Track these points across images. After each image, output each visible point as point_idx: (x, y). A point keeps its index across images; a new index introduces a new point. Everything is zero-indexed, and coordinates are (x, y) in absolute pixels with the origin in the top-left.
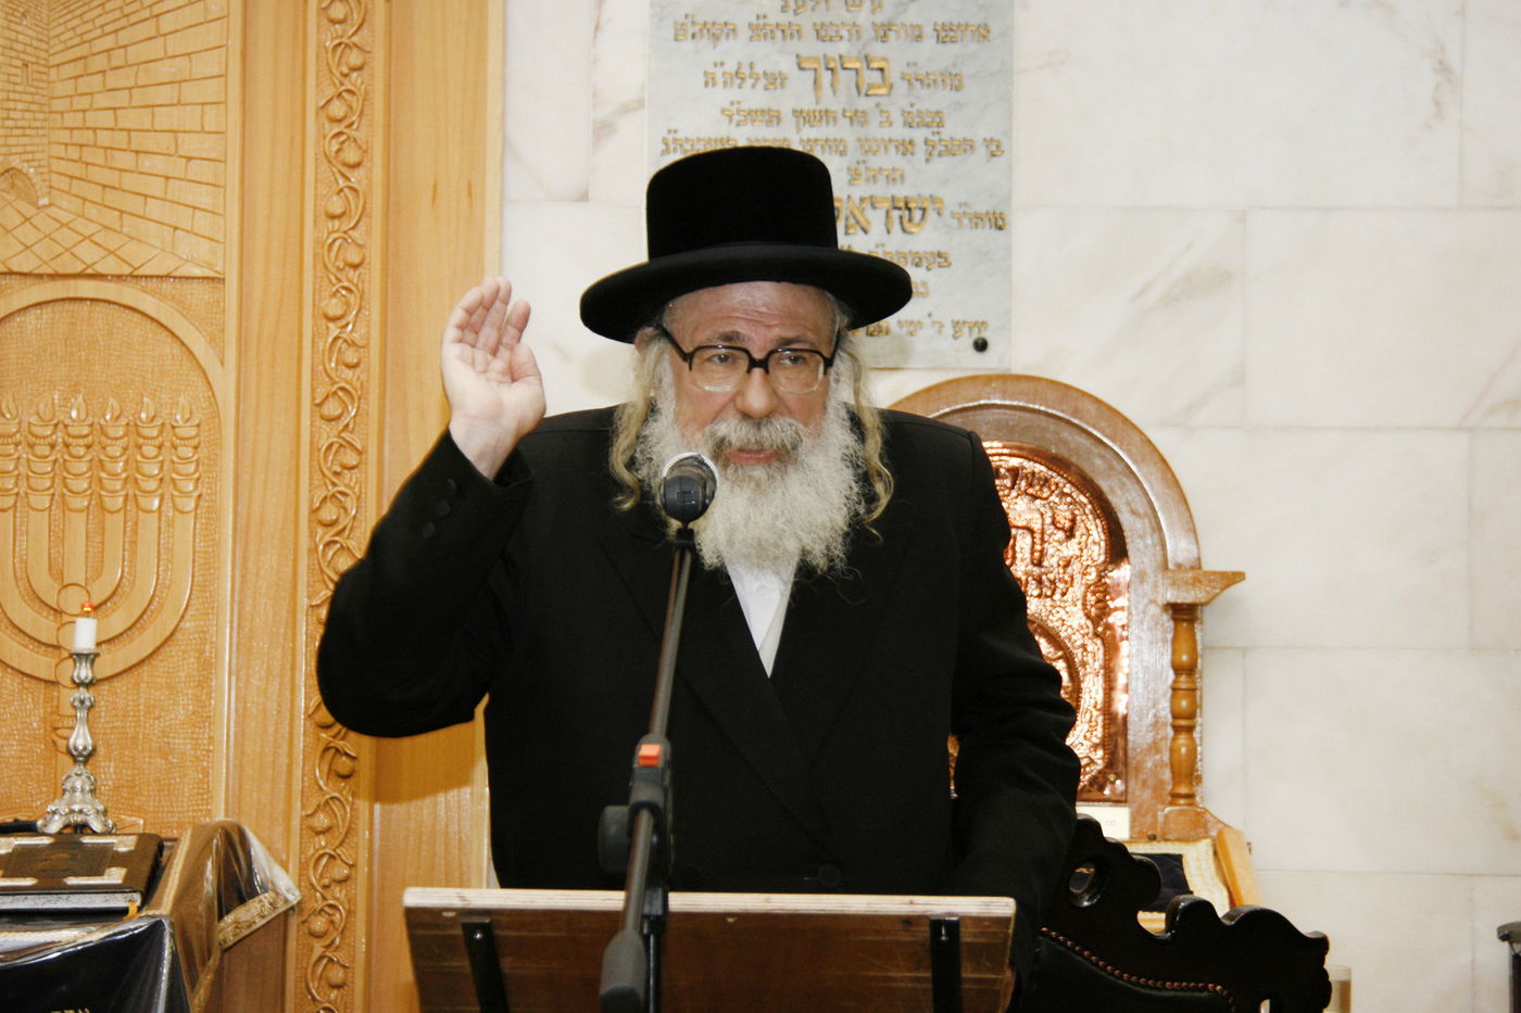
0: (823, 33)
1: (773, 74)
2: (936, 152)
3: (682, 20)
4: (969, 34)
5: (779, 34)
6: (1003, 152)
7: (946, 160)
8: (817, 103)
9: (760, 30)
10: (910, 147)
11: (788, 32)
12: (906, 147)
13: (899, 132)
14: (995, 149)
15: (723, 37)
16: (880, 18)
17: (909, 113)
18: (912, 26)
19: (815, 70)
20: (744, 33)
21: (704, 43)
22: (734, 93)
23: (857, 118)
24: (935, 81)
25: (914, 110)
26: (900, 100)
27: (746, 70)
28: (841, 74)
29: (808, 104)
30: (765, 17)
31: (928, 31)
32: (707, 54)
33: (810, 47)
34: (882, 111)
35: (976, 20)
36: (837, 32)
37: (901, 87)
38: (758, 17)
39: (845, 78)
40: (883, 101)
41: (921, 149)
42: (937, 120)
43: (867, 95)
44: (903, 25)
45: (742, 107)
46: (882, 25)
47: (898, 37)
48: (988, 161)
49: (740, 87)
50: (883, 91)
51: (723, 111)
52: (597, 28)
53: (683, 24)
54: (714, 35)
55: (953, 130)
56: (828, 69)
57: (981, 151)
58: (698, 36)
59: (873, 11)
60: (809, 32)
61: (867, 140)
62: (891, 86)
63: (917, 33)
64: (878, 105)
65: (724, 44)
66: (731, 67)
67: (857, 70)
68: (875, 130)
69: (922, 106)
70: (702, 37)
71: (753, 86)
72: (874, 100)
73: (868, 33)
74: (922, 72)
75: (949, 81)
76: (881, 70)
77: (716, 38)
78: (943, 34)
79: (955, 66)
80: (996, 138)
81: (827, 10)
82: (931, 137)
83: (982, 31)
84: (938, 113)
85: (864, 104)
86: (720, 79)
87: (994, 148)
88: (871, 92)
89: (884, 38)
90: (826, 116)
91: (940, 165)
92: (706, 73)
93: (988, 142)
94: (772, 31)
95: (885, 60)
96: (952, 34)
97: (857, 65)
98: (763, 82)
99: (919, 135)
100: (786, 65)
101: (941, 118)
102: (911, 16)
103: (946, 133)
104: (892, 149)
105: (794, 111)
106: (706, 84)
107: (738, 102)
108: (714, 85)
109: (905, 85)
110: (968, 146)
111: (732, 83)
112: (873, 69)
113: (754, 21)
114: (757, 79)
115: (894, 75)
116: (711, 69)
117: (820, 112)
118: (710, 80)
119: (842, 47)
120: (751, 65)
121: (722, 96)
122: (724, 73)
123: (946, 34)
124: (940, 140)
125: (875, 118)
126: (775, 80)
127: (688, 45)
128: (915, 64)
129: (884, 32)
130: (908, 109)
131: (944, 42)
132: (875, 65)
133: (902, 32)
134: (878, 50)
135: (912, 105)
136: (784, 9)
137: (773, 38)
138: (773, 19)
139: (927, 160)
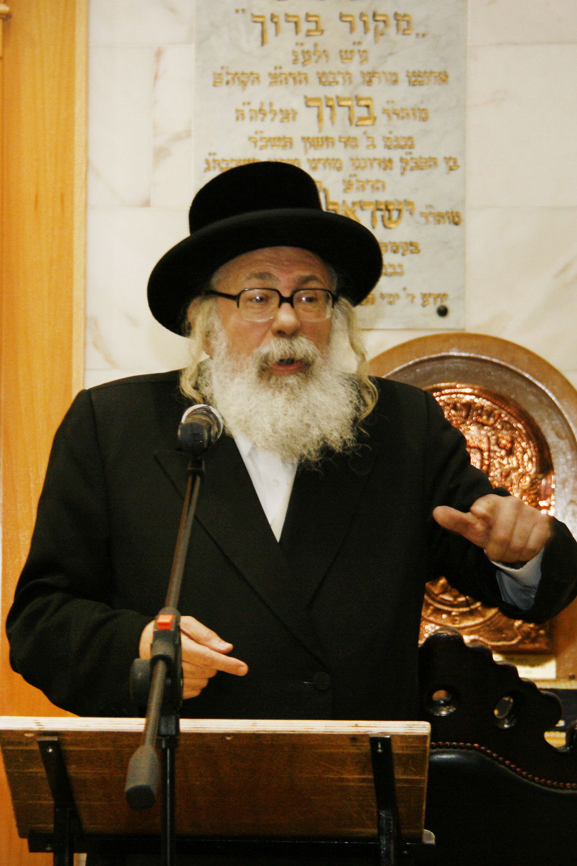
0: (324, 80)
1: (287, 111)
2: (408, 167)
3: (219, 71)
4: (432, 78)
5: (291, 80)
6: (458, 167)
7: (416, 173)
8: (320, 131)
9: (276, 78)
10: (389, 164)
11: (298, 79)
12: (387, 164)
13: (381, 153)
14: (452, 165)
15: (249, 84)
16: (367, 68)
17: (388, 138)
18: (390, 74)
19: (318, 107)
20: (265, 80)
21: (235, 88)
22: (257, 125)
23: (349, 142)
24: (408, 115)
25: (392, 136)
26: (382, 128)
27: (266, 108)
28: (338, 110)
29: (313, 131)
30: (280, 68)
31: (402, 77)
32: (237, 96)
33: (316, 90)
34: (368, 138)
35: (437, 69)
36: (334, 78)
37: (382, 119)
38: (276, 68)
39: (341, 113)
40: (370, 130)
41: (397, 165)
42: (409, 143)
43: (357, 125)
44: (384, 73)
45: (264, 135)
46: (369, 73)
47: (380, 82)
48: (448, 173)
49: (262, 120)
50: (368, 122)
51: (250, 138)
52: (156, 78)
53: (220, 74)
54: (242, 82)
55: (421, 151)
56: (328, 106)
57: (442, 166)
58: (231, 82)
59: (361, 62)
60: (313, 79)
61: (358, 159)
62: (375, 119)
63: (394, 78)
64: (365, 133)
65: (250, 89)
66: (256, 106)
67: (349, 107)
68: (363, 152)
69: (396, 133)
70: (234, 82)
71: (272, 120)
72: (362, 129)
73: (357, 78)
74: (397, 107)
75: (418, 115)
76: (367, 106)
77: (244, 84)
78: (413, 79)
79: (422, 102)
80: (454, 156)
81: (327, 61)
82: (404, 157)
83: (443, 77)
84: (410, 138)
85: (355, 132)
86: (247, 115)
87: (451, 163)
88: (359, 123)
89: (369, 83)
90: (327, 141)
91: (413, 176)
92: (237, 111)
93: (447, 160)
94: (286, 79)
95: (370, 99)
96: (420, 79)
97: (349, 103)
98: (279, 117)
99: (396, 155)
100: (297, 104)
101: (412, 142)
102: (389, 66)
103: (417, 152)
104: (376, 165)
105: (303, 138)
106: (237, 118)
107: (261, 132)
108: (243, 118)
109: (385, 117)
110: (432, 162)
111: (256, 117)
112: (361, 106)
113: (273, 71)
114: (275, 114)
115: (377, 110)
116: (241, 107)
117: (322, 138)
118: (240, 115)
119: (337, 90)
120: (271, 104)
121: (249, 127)
122: (251, 110)
123: (416, 79)
124: (412, 159)
125: (363, 143)
126: (288, 115)
127: (223, 89)
128: (393, 102)
129: (369, 78)
130: (388, 135)
131: (414, 85)
132: (363, 103)
133: (383, 79)
134: (364, 91)
135: (391, 132)
136: (295, 61)
137: (287, 83)
138: (286, 70)
139: (402, 174)
